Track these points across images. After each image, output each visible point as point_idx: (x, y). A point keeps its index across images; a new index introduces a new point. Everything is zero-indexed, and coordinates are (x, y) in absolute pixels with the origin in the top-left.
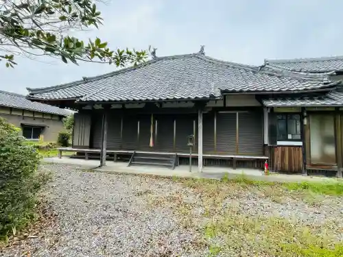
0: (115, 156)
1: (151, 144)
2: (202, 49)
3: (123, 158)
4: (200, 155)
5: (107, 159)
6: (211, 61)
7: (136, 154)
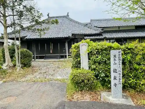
0: (38, 57)
1: (51, 52)
2: (68, 14)
3: (41, 58)
4: (67, 54)
5: (36, 59)
6: (71, 20)
7: (46, 56)
